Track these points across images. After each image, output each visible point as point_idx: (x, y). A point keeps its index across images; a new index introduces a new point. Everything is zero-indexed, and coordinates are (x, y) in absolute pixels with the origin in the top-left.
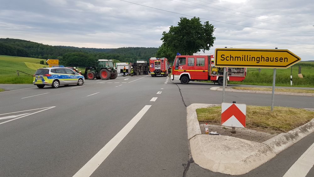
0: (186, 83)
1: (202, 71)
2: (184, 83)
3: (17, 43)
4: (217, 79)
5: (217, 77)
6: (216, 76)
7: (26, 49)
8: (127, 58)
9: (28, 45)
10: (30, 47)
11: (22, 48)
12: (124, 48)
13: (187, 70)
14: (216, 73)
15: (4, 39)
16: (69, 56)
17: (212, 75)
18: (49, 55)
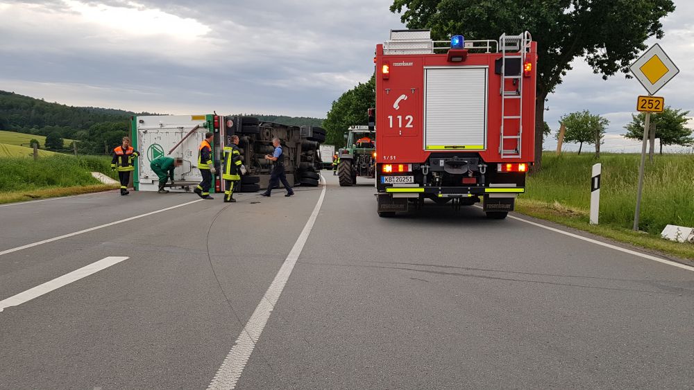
16: (104, 130)
18: (57, 127)
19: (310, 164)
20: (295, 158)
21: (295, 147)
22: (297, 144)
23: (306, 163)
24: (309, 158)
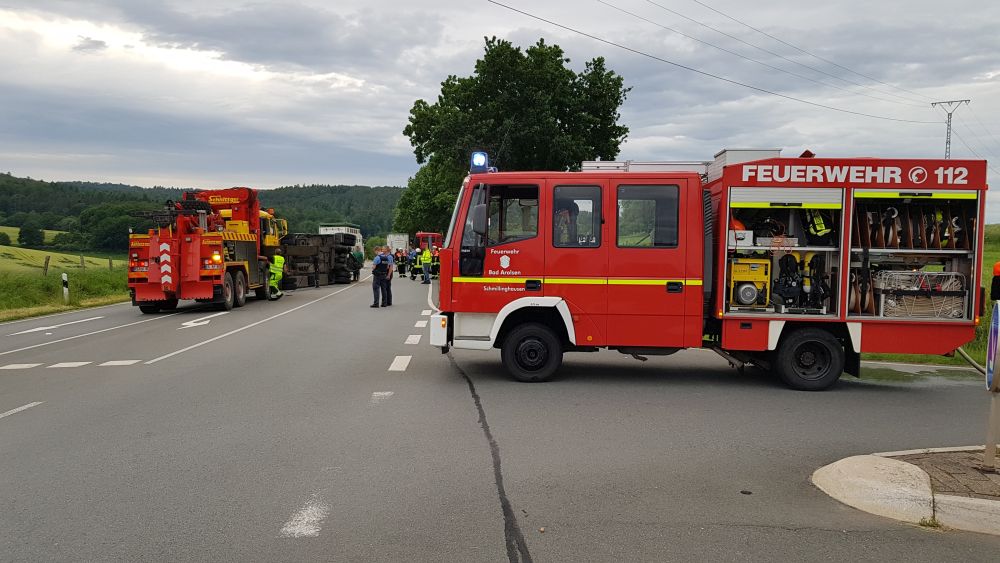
0: (539, 376)
1: (664, 282)
2: (530, 376)
4: (772, 345)
5: (775, 330)
6: (767, 321)
8: (306, 222)
12: (297, 187)
13: (548, 281)
14: (760, 300)
16: (102, 216)
17: (735, 312)
18: (33, 213)
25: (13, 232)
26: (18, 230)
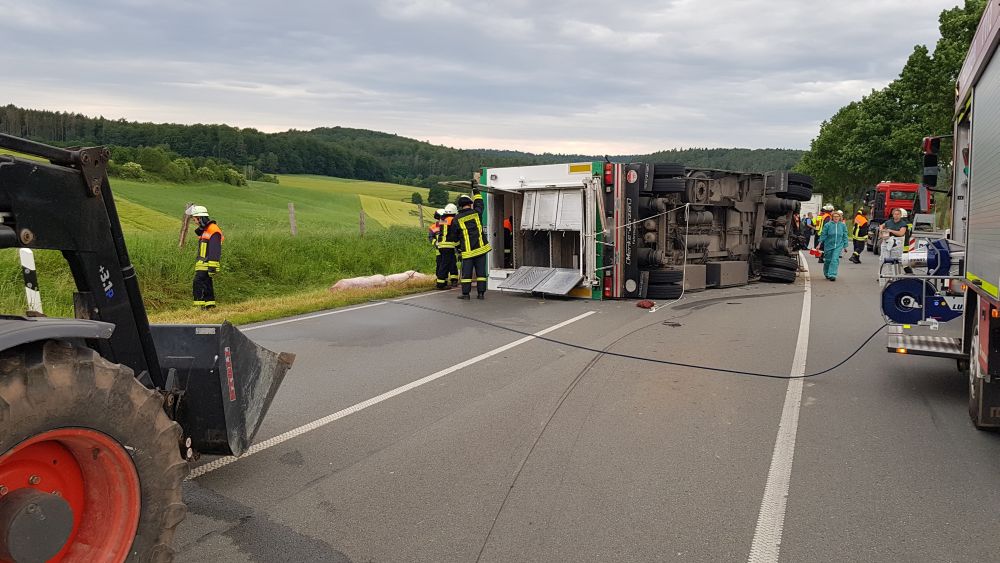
3: (359, 140)
7: (381, 158)
9: (389, 147)
10: (392, 152)
11: (369, 155)
15: (327, 129)
19: (780, 242)
20: (753, 232)
21: (753, 210)
22: (757, 205)
23: (773, 241)
24: (779, 230)
25: (424, 193)
26: (429, 190)
